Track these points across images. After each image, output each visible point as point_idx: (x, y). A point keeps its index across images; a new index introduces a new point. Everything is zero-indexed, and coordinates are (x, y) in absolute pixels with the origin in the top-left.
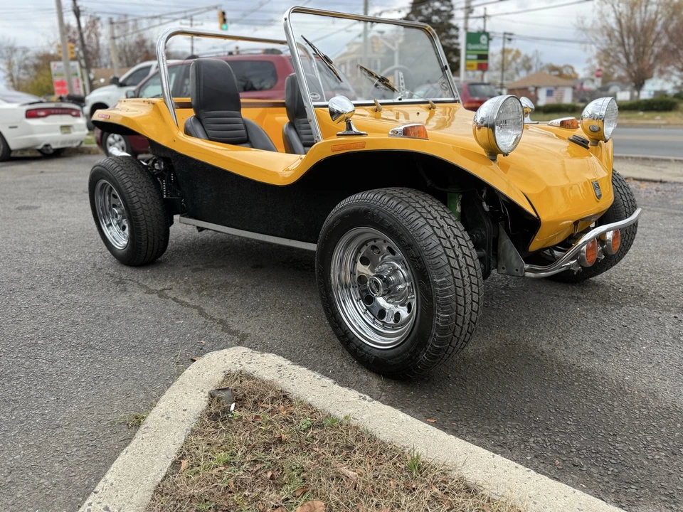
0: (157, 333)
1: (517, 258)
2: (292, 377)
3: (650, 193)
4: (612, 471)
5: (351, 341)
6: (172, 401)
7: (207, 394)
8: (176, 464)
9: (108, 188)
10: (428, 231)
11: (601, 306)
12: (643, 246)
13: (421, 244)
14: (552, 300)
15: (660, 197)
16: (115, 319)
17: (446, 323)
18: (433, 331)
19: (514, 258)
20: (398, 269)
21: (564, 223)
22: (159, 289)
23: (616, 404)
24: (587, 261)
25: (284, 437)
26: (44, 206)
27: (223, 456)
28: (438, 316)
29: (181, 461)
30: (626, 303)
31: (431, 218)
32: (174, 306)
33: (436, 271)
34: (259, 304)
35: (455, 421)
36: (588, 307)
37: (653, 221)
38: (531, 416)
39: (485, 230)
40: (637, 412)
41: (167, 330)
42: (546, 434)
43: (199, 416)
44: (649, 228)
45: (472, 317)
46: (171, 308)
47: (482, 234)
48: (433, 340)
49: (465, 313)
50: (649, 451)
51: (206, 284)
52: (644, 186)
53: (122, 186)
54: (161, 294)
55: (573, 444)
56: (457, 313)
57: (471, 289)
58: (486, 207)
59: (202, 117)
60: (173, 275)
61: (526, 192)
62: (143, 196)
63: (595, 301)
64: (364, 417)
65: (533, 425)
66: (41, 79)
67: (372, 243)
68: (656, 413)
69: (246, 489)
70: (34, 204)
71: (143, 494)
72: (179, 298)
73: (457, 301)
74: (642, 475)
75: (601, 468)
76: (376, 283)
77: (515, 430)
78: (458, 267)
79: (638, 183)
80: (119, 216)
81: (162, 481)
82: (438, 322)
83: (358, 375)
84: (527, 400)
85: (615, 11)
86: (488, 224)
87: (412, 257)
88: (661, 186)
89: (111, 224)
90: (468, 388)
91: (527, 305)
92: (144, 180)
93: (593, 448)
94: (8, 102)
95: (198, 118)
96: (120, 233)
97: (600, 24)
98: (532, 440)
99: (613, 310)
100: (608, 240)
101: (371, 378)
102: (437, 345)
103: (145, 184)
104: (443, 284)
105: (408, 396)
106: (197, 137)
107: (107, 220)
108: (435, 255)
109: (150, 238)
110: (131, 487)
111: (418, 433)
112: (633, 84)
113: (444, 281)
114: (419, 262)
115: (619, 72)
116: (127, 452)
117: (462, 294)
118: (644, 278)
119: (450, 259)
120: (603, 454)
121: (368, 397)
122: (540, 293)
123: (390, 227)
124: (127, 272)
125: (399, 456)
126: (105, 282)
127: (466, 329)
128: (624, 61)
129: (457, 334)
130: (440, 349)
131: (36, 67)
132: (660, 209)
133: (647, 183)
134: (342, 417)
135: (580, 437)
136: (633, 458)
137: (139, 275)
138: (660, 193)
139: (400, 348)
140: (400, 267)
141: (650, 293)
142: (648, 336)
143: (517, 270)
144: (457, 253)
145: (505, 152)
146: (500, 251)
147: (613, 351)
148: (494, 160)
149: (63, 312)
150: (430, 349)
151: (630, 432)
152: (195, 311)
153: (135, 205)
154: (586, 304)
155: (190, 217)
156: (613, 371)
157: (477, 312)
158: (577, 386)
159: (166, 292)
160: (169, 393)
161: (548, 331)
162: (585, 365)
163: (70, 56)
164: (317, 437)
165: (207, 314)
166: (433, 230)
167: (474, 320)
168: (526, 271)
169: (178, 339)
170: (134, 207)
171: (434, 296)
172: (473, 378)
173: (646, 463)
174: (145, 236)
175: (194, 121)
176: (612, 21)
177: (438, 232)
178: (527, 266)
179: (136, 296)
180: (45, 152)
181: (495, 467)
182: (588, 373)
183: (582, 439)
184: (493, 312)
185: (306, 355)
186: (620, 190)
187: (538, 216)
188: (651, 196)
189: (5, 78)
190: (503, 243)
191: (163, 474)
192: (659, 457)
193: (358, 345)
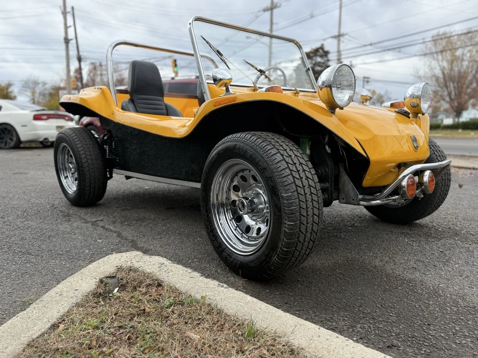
0: (81, 246)
1: (353, 190)
2: (169, 271)
3: (466, 175)
4: (425, 351)
5: (223, 251)
6: (69, 284)
7: (98, 280)
8: (54, 326)
9: (67, 150)
10: (279, 157)
11: (424, 239)
12: (459, 204)
13: (273, 167)
14: (387, 234)
15: (473, 178)
16: (54, 237)
17: (292, 229)
18: (282, 236)
19: (351, 190)
20: (260, 193)
21: (389, 165)
22: (94, 220)
23: (431, 303)
24: (408, 194)
25: (147, 310)
26: (32, 172)
27: (95, 322)
28: (285, 224)
29: (60, 325)
30: (444, 238)
31: (282, 149)
32: (100, 230)
33: (284, 188)
34: (164, 231)
35: (297, 310)
36: (414, 239)
37: (467, 190)
38: (360, 309)
39: (328, 169)
40: (449, 309)
41: (89, 245)
42: (371, 322)
43: (87, 294)
44: (464, 194)
45: (314, 227)
46: (98, 232)
47: (325, 170)
48: (282, 245)
49: (307, 223)
50: (457, 337)
51: (129, 218)
52: (462, 171)
53: (74, 146)
54: (94, 224)
55: (393, 330)
56: (301, 222)
57: (313, 205)
58: (328, 150)
59: (135, 99)
60: (106, 213)
61: (359, 138)
62: (89, 154)
63: (420, 236)
64: (218, 298)
65: (361, 315)
66: (52, 102)
67: (241, 174)
68: (465, 310)
69: (105, 346)
70: (26, 171)
71: (16, 346)
72: (106, 226)
73: (300, 212)
74: (450, 355)
75: (415, 348)
76: (242, 203)
77: (346, 319)
78: (301, 186)
79: (457, 169)
80: (73, 170)
81: (37, 338)
82: (285, 229)
83: (228, 277)
84: (359, 298)
85: (440, 66)
86: (330, 163)
87: (267, 177)
88: (474, 171)
89: (67, 176)
90: (313, 288)
91: (367, 237)
92: (91, 143)
93: (410, 333)
94: (23, 109)
95: (132, 100)
96: (73, 183)
97: (429, 74)
98: (359, 326)
99: (434, 241)
100: (426, 183)
101: (237, 280)
102: (285, 248)
103: (92, 146)
104: (288, 198)
105: (264, 292)
106: (129, 111)
107: (65, 173)
108: (283, 176)
109: (92, 184)
110: (9, 341)
111: (259, 310)
112: (455, 114)
113: (290, 196)
114: (272, 181)
115: (445, 105)
116: (18, 316)
117: (304, 207)
118: (458, 223)
119: (295, 179)
120: (418, 339)
121: (225, 286)
122: (378, 230)
123: (251, 156)
124: (74, 210)
125: (239, 325)
126: (56, 215)
127: (309, 237)
128: (448, 99)
129: (301, 240)
130: (287, 251)
131: (51, 94)
132: (473, 184)
133: (463, 170)
134: (198, 297)
135: (400, 325)
136: (443, 342)
137: (82, 212)
138: (473, 175)
139: (258, 253)
140: (261, 192)
141: (463, 232)
142: (460, 258)
143: (353, 200)
144: (301, 176)
145: (341, 106)
146: (341, 186)
147: (432, 268)
148: (333, 113)
149: (17, 232)
150: (279, 252)
151: (442, 323)
152: (115, 235)
153: (83, 160)
154: (413, 237)
155: (121, 169)
156: (430, 281)
157: (318, 224)
158: (400, 290)
159: (98, 222)
160: (70, 279)
161: (382, 253)
162: (409, 276)
163: (72, 86)
164: (176, 312)
165: (123, 236)
166: (283, 157)
167: (315, 230)
168: (360, 200)
169: (96, 251)
170: (81, 161)
171: (282, 208)
172: (318, 282)
173: (454, 346)
174: (89, 183)
175: (128, 101)
176: (438, 72)
177: (287, 159)
178: (360, 197)
179: (75, 224)
180: (45, 144)
181: (319, 336)
182: (410, 281)
183: (401, 327)
184: (340, 240)
185: (190, 263)
186: (436, 153)
187: (368, 157)
188: (467, 176)
189: (29, 101)
190: (342, 180)
191: (40, 333)
192: (465, 342)
193: (228, 253)
